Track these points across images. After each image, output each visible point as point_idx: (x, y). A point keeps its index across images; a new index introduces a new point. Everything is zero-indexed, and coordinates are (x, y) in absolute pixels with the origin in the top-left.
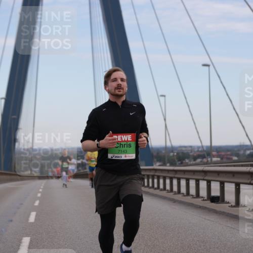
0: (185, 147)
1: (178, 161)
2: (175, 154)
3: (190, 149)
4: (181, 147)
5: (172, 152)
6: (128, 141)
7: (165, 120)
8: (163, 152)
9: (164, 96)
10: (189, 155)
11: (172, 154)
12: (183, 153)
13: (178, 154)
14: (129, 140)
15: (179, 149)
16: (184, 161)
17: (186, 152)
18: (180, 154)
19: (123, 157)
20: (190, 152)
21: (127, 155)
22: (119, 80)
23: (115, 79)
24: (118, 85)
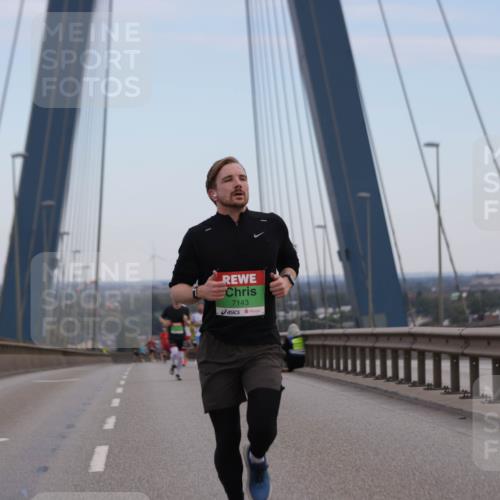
2: (464, 295)
6: (249, 284)
7: (438, 207)
9: (436, 145)
11: (455, 295)
14: (252, 282)
19: (242, 312)
21: (249, 309)
22: (237, 179)
23: (230, 178)
24: (236, 187)
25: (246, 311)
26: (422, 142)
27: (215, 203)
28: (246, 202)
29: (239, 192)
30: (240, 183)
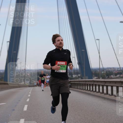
0: (110, 68)
1: (107, 76)
2: (105, 72)
3: (113, 69)
4: (108, 68)
5: (103, 71)
6: (63, 65)
7: (99, 53)
8: (98, 71)
9: (99, 40)
10: (113, 73)
11: (103, 72)
12: (109, 72)
13: (106, 72)
14: (64, 64)
15: (107, 69)
16: (110, 76)
17: (111, 71)
18: (108, 72)
19: (61, 71)
20: (113, 71)
21: (63, 71)
22: (61, 40)
23: (59, 40)
24: (60, 42)
25: (62, 71)
26: (96, 39)
27: (55, 46)
28: (63, 46)
29: (61, 44)
30: (61, 41)
